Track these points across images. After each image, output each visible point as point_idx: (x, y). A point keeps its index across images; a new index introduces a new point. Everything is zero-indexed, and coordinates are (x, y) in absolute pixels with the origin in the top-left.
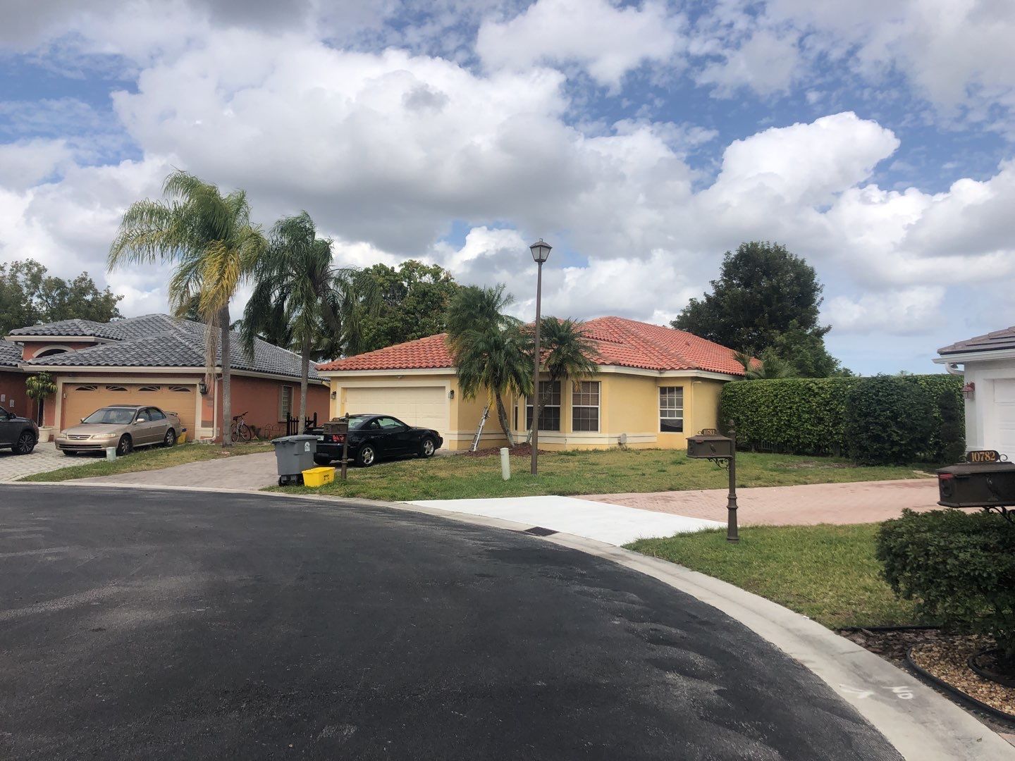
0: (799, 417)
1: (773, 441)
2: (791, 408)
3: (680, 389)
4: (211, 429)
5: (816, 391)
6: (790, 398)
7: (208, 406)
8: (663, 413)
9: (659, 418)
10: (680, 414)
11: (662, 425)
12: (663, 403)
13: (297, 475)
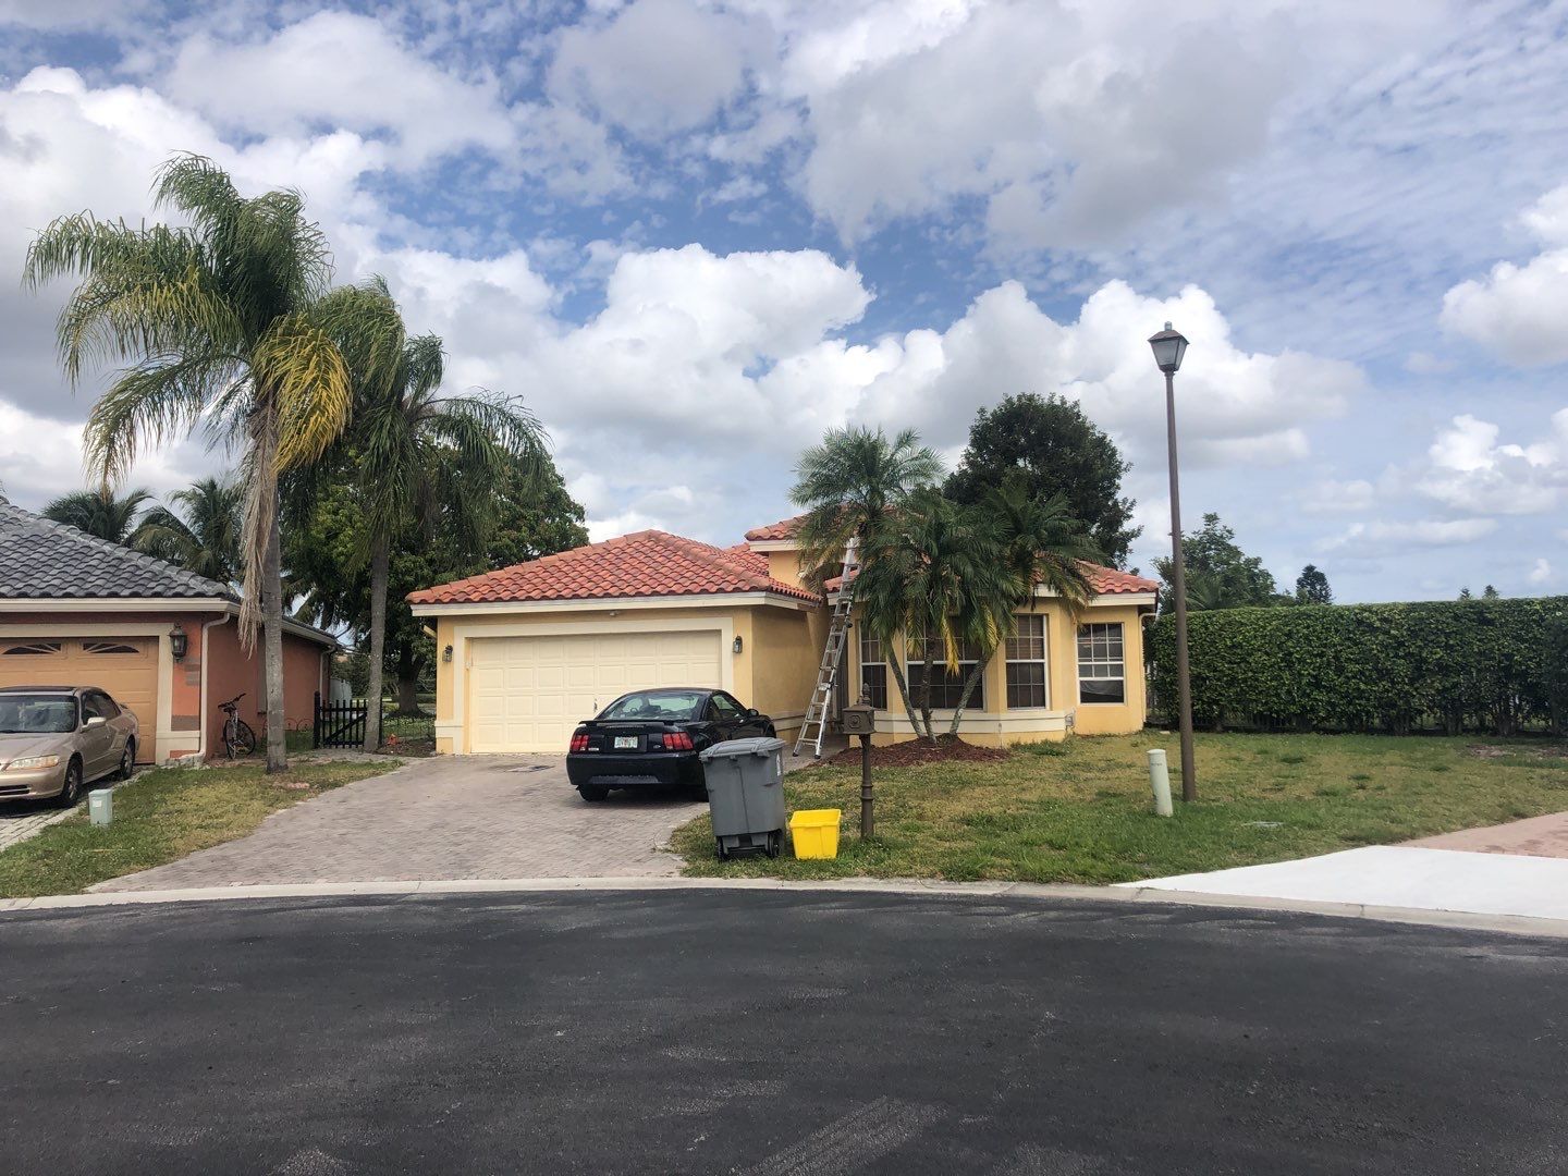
0: (1340, 670)
1: (1277, 712)
2: (1321, 655)
3: (1116, 628)
4: (196, 733)
5: (1378, 624)
6: (1319, 638)
7: (188, 684)
8: (1084, 671)
9: (1078, 679)
10: (1119, 670)
11: (1083, 694)
12: (1084, 653)
13: (770, 834)
